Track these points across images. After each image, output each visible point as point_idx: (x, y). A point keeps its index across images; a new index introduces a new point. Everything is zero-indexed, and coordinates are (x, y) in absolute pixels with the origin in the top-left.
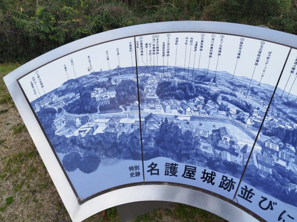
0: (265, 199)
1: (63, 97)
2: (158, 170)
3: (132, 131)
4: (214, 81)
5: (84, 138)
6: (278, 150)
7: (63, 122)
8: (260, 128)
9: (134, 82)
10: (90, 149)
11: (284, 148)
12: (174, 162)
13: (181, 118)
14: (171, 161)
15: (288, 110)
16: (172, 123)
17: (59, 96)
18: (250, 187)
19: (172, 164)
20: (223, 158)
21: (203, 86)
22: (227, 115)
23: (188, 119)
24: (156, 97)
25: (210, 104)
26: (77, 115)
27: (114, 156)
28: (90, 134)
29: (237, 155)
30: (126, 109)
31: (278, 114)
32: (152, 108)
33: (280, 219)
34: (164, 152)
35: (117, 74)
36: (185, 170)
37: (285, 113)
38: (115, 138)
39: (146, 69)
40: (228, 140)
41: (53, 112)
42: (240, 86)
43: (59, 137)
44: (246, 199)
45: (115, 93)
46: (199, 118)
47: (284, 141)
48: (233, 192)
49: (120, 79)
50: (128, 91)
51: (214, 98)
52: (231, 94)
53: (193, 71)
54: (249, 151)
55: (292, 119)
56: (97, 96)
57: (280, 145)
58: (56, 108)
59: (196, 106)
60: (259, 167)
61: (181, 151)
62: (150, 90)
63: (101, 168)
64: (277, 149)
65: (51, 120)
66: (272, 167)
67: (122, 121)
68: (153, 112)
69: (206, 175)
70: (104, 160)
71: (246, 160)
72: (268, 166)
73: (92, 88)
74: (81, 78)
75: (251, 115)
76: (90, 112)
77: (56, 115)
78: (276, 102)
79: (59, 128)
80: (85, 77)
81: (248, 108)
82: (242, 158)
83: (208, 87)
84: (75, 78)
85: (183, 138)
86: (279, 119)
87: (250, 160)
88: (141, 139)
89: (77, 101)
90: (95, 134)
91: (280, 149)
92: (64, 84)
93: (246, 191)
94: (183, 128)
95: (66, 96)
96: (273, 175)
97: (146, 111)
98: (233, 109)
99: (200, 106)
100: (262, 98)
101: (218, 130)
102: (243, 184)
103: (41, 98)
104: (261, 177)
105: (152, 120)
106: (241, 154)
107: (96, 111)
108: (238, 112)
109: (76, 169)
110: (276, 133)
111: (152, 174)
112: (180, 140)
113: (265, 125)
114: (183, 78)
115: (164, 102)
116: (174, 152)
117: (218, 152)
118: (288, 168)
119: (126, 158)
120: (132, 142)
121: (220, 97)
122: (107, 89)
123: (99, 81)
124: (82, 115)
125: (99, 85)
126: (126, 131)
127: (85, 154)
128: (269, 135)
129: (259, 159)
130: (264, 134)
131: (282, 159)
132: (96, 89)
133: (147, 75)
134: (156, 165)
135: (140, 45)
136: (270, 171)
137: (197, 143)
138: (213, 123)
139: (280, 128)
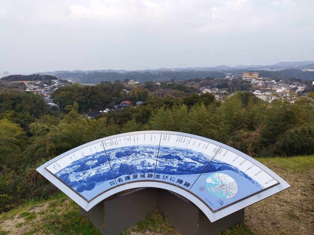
0: (165, 176)
1: (72, 168)
2: (122, 180)
3: (108, 171)
4: (138, 148)
5: (85, 179)
7: (74, 176)
8: (158, 157)
9: (105, 156)
10: (89, 182)
11: (167, 160)
12: (128, 175)
13: (128, 161)
14: (127, 176)
15: (165, 150)
16: (124, 164)
17: (70, 168)
18: (158, 174)
19: (128, 176)
20: (147, 169)
21: (134, 150)
22: (145, 156)
23: (131, 161)
24: (116, 158)
25: (138, 155)
26: (80, 172)
27: (101, 181)
28: (89, 177)
29: (151, 166)
30: (103, 165)
31: (162, 152)
32: (115, 162)
33: (171, 180)
34: (124, 173)
35: (97, 155)
36: (133, 176)
37: (164, 151)
38: (101, 175)
39: (110, 150)
40: (147, 163)
41: (68, 174)
42: (147, 147)
43: (73, 182)
44: (158, 178)
45: (97, 161)
46: (135, 160)
47: (166, 159)
48: (153, 177)
49: (98, 156)
50: (103, 159)
51: (139, 153)
52: (145, 150)
53: (129, 147)
54: (155, 164)
55: (167, 152)
56: (89, 164)
58: (69, 173)
59: (133, 157)
60: (160, 168)
61: (130, 171)
62: (113, 156)
63: (96, 187)
64: (165, 161)
65: (68, 177)
66: (164, 167)
67: (102, 169)
68: (116, 162)
69: (142, 176)
70: (97, 184)
71: (155, 167)
72: (163, 167)
73: (86, 162)
74: (79, 160)
75: (153, 154)
76: (87, 170)
77: (70, 175)
78: (161, 149)
79: (71, 179)
80: (82, 159)
81: (152, 153)
82: (153, 167)
83: (136, 150)
84: (76, 160)
85: (130, 167)
87: (157, 167)
88: (113, 172)
89: (79, 167)
90: (91, 176)
91: (166, 161)
92: (71, 163)
93: (157, 176)
94: (130, 164)
95: (73, 167)
96: (165, 169)
97: (112, 163)
98: (147, 154)
99: (134, 156)
100: (156, 149)
101: (143, 161)
102: (156, 174)
103: (60, 171)
104: (161, 170)
105: (116, 165)
106: (153, 166)
107: (90, 168)
108: (148, 155)
109: (84, 190)
110: (163, 157)
111: (120, 182)
112: (129, 168)
113: (159, 156)
114: (126, 149)
115: (120, 159)
116: (127, 172)
117: (144, 168)
118: (170, 165)
119: (107, 180)
120: (108, 174)
121: (141, 152)
122: (93, 160)
123: (89, 158)
124: (83, 172)
125: (89, 160)
126: (105, 171)
127: (87, 184)
128: (161, 158)
129: (159, 166)
131: (167, 163)
132: (88, 161)
133: (110, 152)
134: (121, 179)
135: (105, 144)
136: (164, 168)
137: (136, 167)
138: (140, 160)
139: (164, 155)
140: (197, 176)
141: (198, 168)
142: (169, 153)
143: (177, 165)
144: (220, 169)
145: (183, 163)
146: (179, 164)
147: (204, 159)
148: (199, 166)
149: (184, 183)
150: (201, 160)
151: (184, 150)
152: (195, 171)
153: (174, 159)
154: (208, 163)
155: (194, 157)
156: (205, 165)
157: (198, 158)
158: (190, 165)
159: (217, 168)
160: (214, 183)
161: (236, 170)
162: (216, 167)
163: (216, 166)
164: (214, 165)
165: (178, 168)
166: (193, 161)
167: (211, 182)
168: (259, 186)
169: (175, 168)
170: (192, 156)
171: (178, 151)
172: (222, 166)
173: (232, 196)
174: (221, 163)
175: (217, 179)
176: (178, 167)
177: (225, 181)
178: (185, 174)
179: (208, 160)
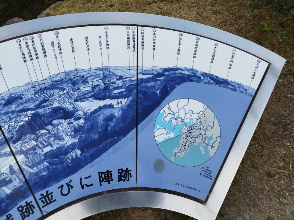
0: (62, 186)
6: (35, 144)
8: (7, 141)
11: (38, 137)
15: (13, 107)
18: (44, 192)
29: (11, 181)
31: (9, 117)
33: (83, 187)
37: (13, 112)
44: (51, 202)
47: (33, 133)
48: (36, 210)
54: (16, 168)
55: (22, 111)
57: (33, 139)
60: (36, 170)
66: (44, 160)
71: (21, 176)
72: (41, 162)
82: (17, 179)
86: (13, 120)
87: (25, 173)
91: (36, 141)
93: (44, 197)
96: (51, 164)
102: (38, 195)
104: (44, 176)
106: (14, 176)
110: (21, 133)
113: (8, 136)
118: (55, 148)
128: (18, 140)
129: (30, 165)
130: (14, 143)
131: (45, 146)
136: (46, 164)
139: (21, 126)
140: (132, 139)
141: (123, 114)
142: (30, 112)
143: (72, 137)
144: (166, 93)
145: (82, 121)
146: (75, 128)
147: (120, 83)
148: (122, 108)
149: (115, 176)
150: (115, 89)
151: (61, 80)
152: (120, 128)
153: (54, 122)
154: (134, 89)
155: (97, 89)
156: (131, 98)
157: (106, 88)
158: (101, 117)
159: (158, 92)
160: (172, 135)
161: (195, 76)
162: (154, 90)
163: (154, 87)
164: (147, 87)
165: (79, 141)
166: (102, 103)
167: (166, 137)
168: (246, 90)
169: (73, 147)
170: (90, 88)
171: (49, 92)
172: (164, 80)
173: (216, 144)
174: (159, 75)
175: (174, 121)
176: (76, 140)
177: (188, 116)
178: (105, 149)
179: (131, 81)
